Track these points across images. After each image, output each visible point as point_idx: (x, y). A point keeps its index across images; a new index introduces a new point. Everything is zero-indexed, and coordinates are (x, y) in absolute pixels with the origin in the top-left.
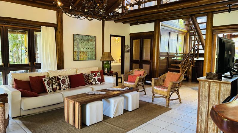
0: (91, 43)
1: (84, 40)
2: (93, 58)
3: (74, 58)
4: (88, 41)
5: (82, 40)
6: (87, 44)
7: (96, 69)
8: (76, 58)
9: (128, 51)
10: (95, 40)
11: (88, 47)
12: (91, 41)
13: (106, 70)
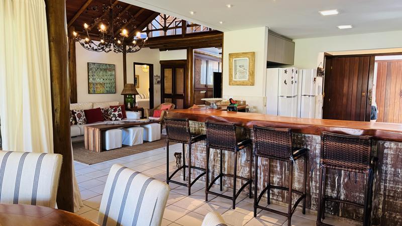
0: (109, 73)
1: (101, 70)
2: (112, 91)
3: (89, 91)
4: (105, 70)
5: (99, 70)
6: (105, 73)
7: (117, 104)
8: (91, 90)
9: (158, 82)
10: (115, 70)
11: (106, 78)
12: (110, 71)
13: (129, 105)
